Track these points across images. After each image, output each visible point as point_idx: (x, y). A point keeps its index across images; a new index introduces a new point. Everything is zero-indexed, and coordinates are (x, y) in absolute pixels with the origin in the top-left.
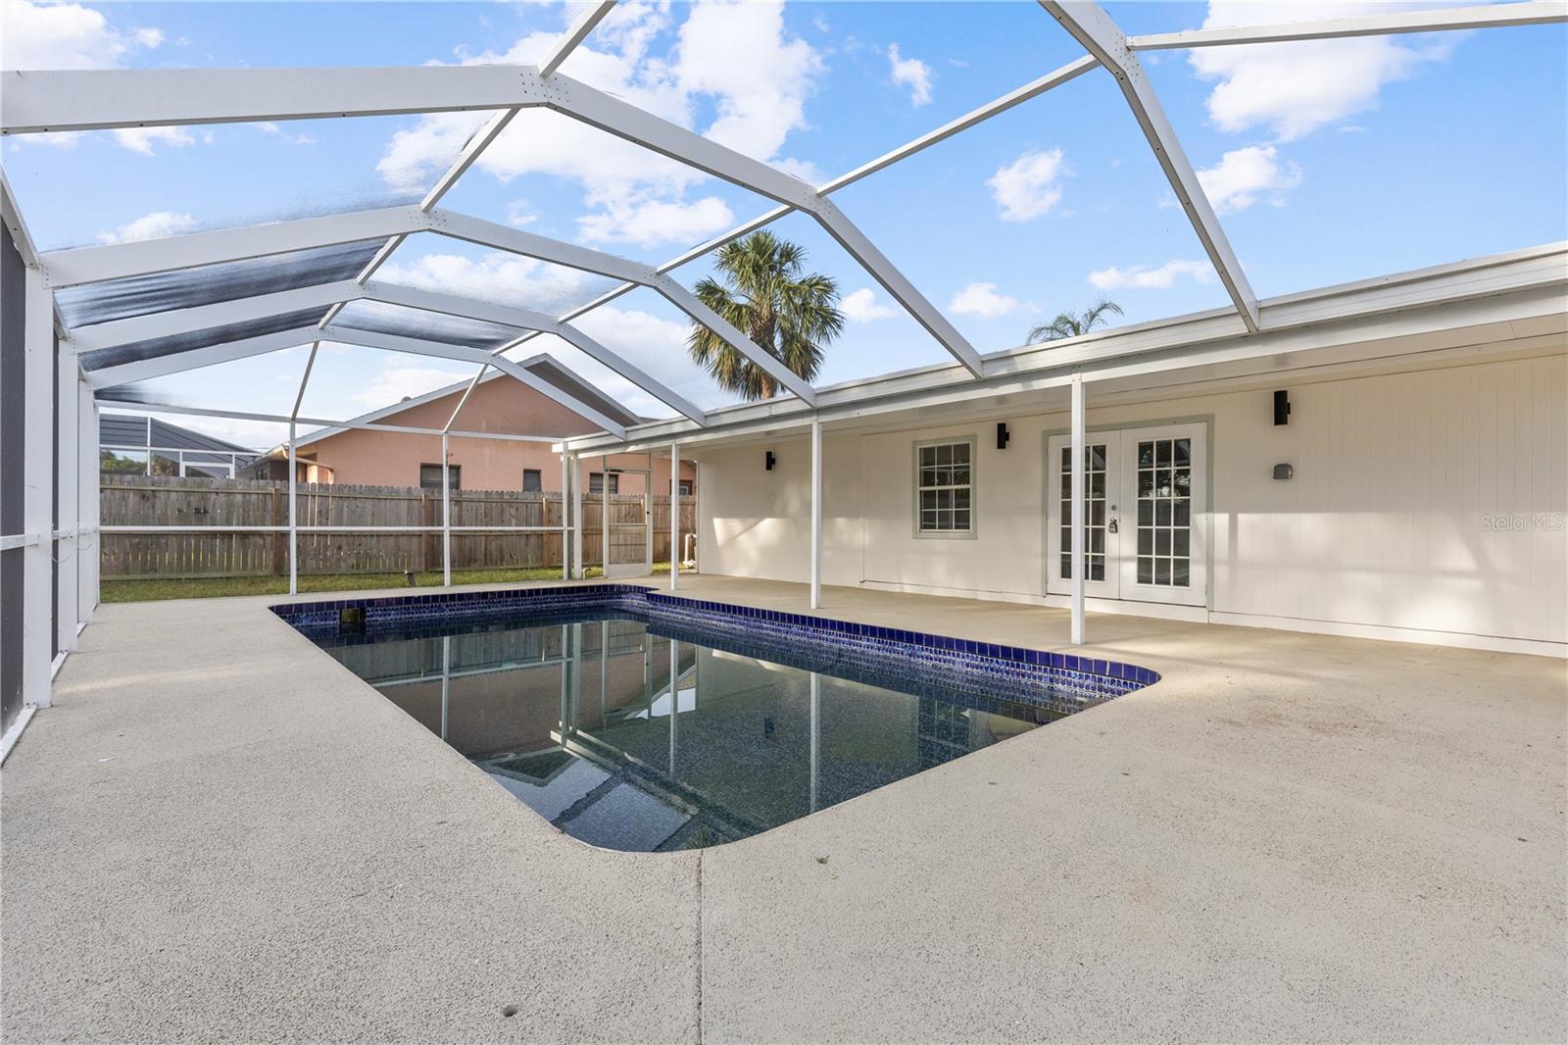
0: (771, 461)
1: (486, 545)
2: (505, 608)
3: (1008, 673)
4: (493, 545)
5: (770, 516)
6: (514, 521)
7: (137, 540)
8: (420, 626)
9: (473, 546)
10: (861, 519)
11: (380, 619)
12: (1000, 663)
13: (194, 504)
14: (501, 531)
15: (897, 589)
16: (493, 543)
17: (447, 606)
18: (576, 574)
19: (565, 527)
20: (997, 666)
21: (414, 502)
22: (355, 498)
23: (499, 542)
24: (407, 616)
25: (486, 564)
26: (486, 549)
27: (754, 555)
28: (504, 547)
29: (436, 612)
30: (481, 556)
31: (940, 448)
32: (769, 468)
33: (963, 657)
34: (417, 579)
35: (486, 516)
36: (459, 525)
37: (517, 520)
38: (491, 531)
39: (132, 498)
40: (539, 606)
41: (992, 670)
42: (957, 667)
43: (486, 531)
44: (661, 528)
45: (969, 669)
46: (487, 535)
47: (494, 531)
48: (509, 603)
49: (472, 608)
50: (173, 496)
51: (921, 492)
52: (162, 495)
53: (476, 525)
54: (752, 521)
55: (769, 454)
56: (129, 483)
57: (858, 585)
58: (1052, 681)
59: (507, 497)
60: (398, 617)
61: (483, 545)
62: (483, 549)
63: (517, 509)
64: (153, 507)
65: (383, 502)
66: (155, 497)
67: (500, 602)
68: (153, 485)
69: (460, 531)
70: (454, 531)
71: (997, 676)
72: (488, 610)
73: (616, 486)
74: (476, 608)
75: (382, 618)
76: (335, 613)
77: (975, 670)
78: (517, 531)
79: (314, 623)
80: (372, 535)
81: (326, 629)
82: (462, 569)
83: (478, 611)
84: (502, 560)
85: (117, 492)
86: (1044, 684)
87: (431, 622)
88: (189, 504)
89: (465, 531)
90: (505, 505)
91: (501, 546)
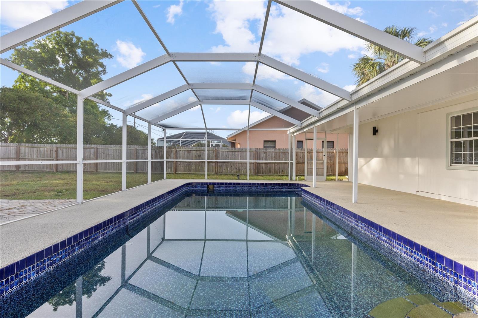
0: (375, 131)
1: (274, 167)
2: (257, 189)
3: (427, 265)
4: (277, 167)
5: (376, 157)
6: (284, 159)
7: (187, 163)
8: (230, 192)
9: (270, 167)
10: (417, 158)
11: (218, 189)
12: (423, 258)
13: (198, 154)
14: (279, 162)
15: (437, 197)
16: (277, 166)
17: (238, 186)
18: (293, 179)
19: (289, 161)
20: (421, 259)
21: (252, 153)
22: (236, 152)
23: (279, 166)
24: (226, 189)
25: (274, 173)
26: (274, 168)
27: (369, 175)
28: (280, 167)
29: (234, 188)
30: (272, 170)
31: (463, 116)
32: (374, 134)
33: (403, 247)
34: (240, 177)
35: (274, 157)
36: (266, 160)
37: (285, 158)
38: (276, 162)
39: (186, 152)
40: (269, 189)
41: (418, 260)
42: (399, 252)
43: (274, 162)
44: (343, 162)
45: (405, 255)
46: (275, 163)
47: (277, 162)
48: (258, 187)
49: (246, 188)
50: (194, 152)
51: (452, 142)
52: (192, 152)
53: (271, 160)
54: (368, 159)
55: (374, 128)
56: (186, 148)
57: (415, 193)
58: (456, 282)
59: (281, 150)
60: (223, 189)
61: (273, 167)
62: (273, 168)
63: (285, 155)
64: (190, 155)
65: (243, 152)
66: (190, 152)
67: (255, 187)
68: (190, 149)
69: (266, 162)
70: (250, 162)
71: (421, 265)
72: (251, 189)
73: (333, 146)
74: (247, 188)
75: (219, 189)
76: (206, 186)
77: (408, 257)
78: (285, 162)
79: (201, 189)
80: (240, 163)
81: (204, 191)
82: (267, 175)
83: (248, 189)
84: (280, 172)
85: (183, 151)
86: (451, 284)
87: (233, 191)
88: (197, 154)
89: (267, 162)
90: (281, 153)
91: (279, 167)
